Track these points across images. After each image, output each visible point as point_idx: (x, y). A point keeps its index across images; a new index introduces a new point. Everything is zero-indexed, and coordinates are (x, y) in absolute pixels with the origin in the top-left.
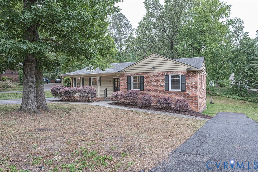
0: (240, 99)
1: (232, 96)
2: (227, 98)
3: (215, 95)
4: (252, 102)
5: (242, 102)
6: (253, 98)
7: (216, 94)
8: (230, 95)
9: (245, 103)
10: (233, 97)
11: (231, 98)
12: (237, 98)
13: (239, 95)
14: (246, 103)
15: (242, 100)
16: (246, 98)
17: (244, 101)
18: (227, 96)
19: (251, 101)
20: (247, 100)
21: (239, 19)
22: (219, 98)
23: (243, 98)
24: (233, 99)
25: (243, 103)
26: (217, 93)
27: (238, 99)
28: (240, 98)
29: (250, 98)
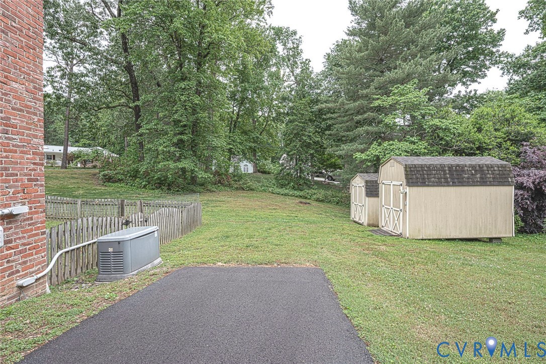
0: (297, 197)
1: (278, 190)
2: (270, 194)
3: (243, 188)
4: (320, 201)
5: (301, 202)
6: (321, 194)
7: (245, 186)
8: (277, 187)
9: (308, 205)
10: (282, 193)
11: (278, 194)
12: (291, 193)
13: (294, 188)
14: (309, 203)
15: (301, 197)
16: (308, 193)
17: (304, 201)
18: (270, 189)
19: (318, 200)
20: (310, 196)
21: (295, 33)
22: (251, 195)
23: (301, 193)
24: (282, 197)
25: (302, 205)
26: (249, 183)
27: (291, 196)
28: (297, 193)
29: (316, 192)
